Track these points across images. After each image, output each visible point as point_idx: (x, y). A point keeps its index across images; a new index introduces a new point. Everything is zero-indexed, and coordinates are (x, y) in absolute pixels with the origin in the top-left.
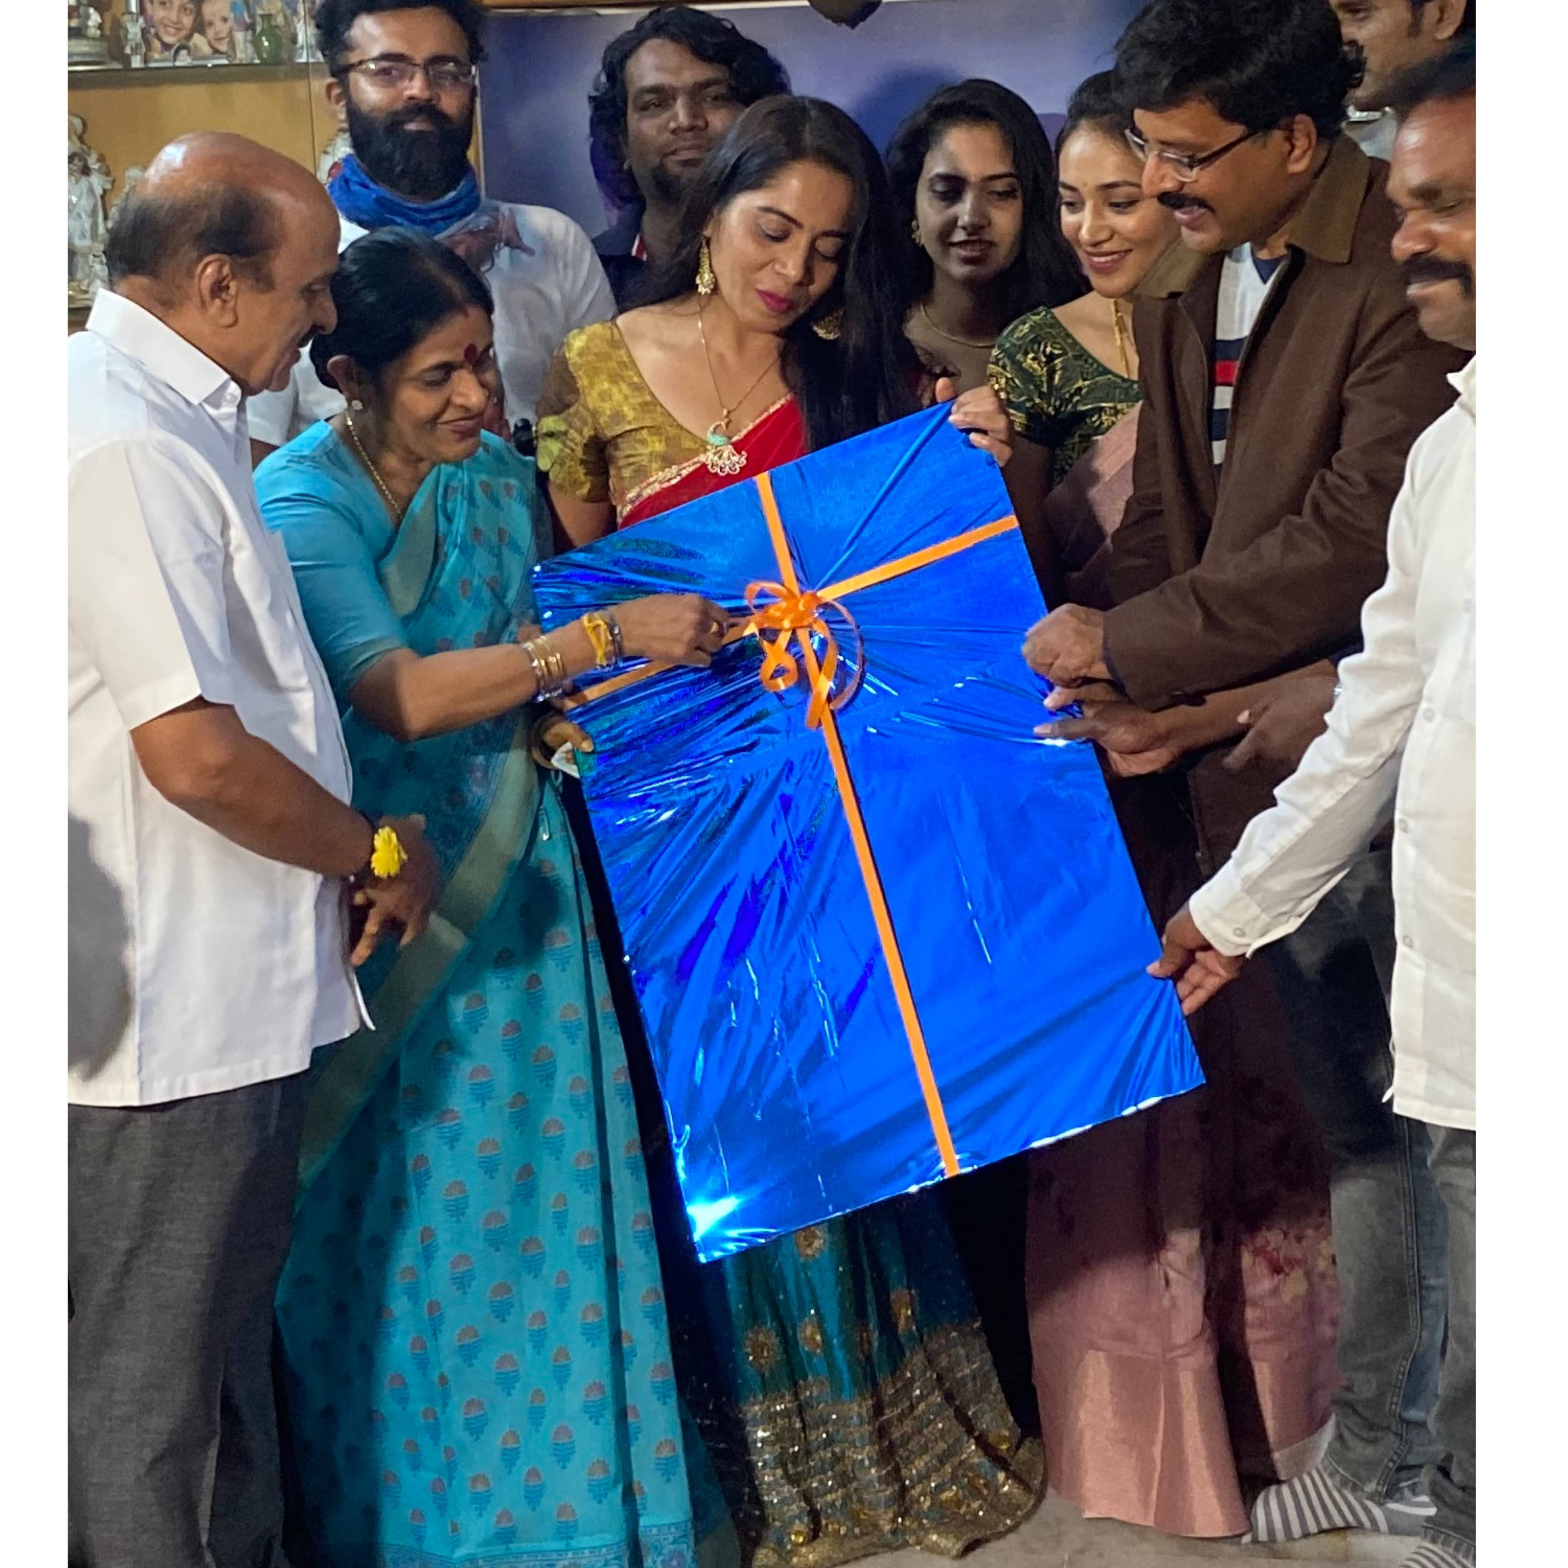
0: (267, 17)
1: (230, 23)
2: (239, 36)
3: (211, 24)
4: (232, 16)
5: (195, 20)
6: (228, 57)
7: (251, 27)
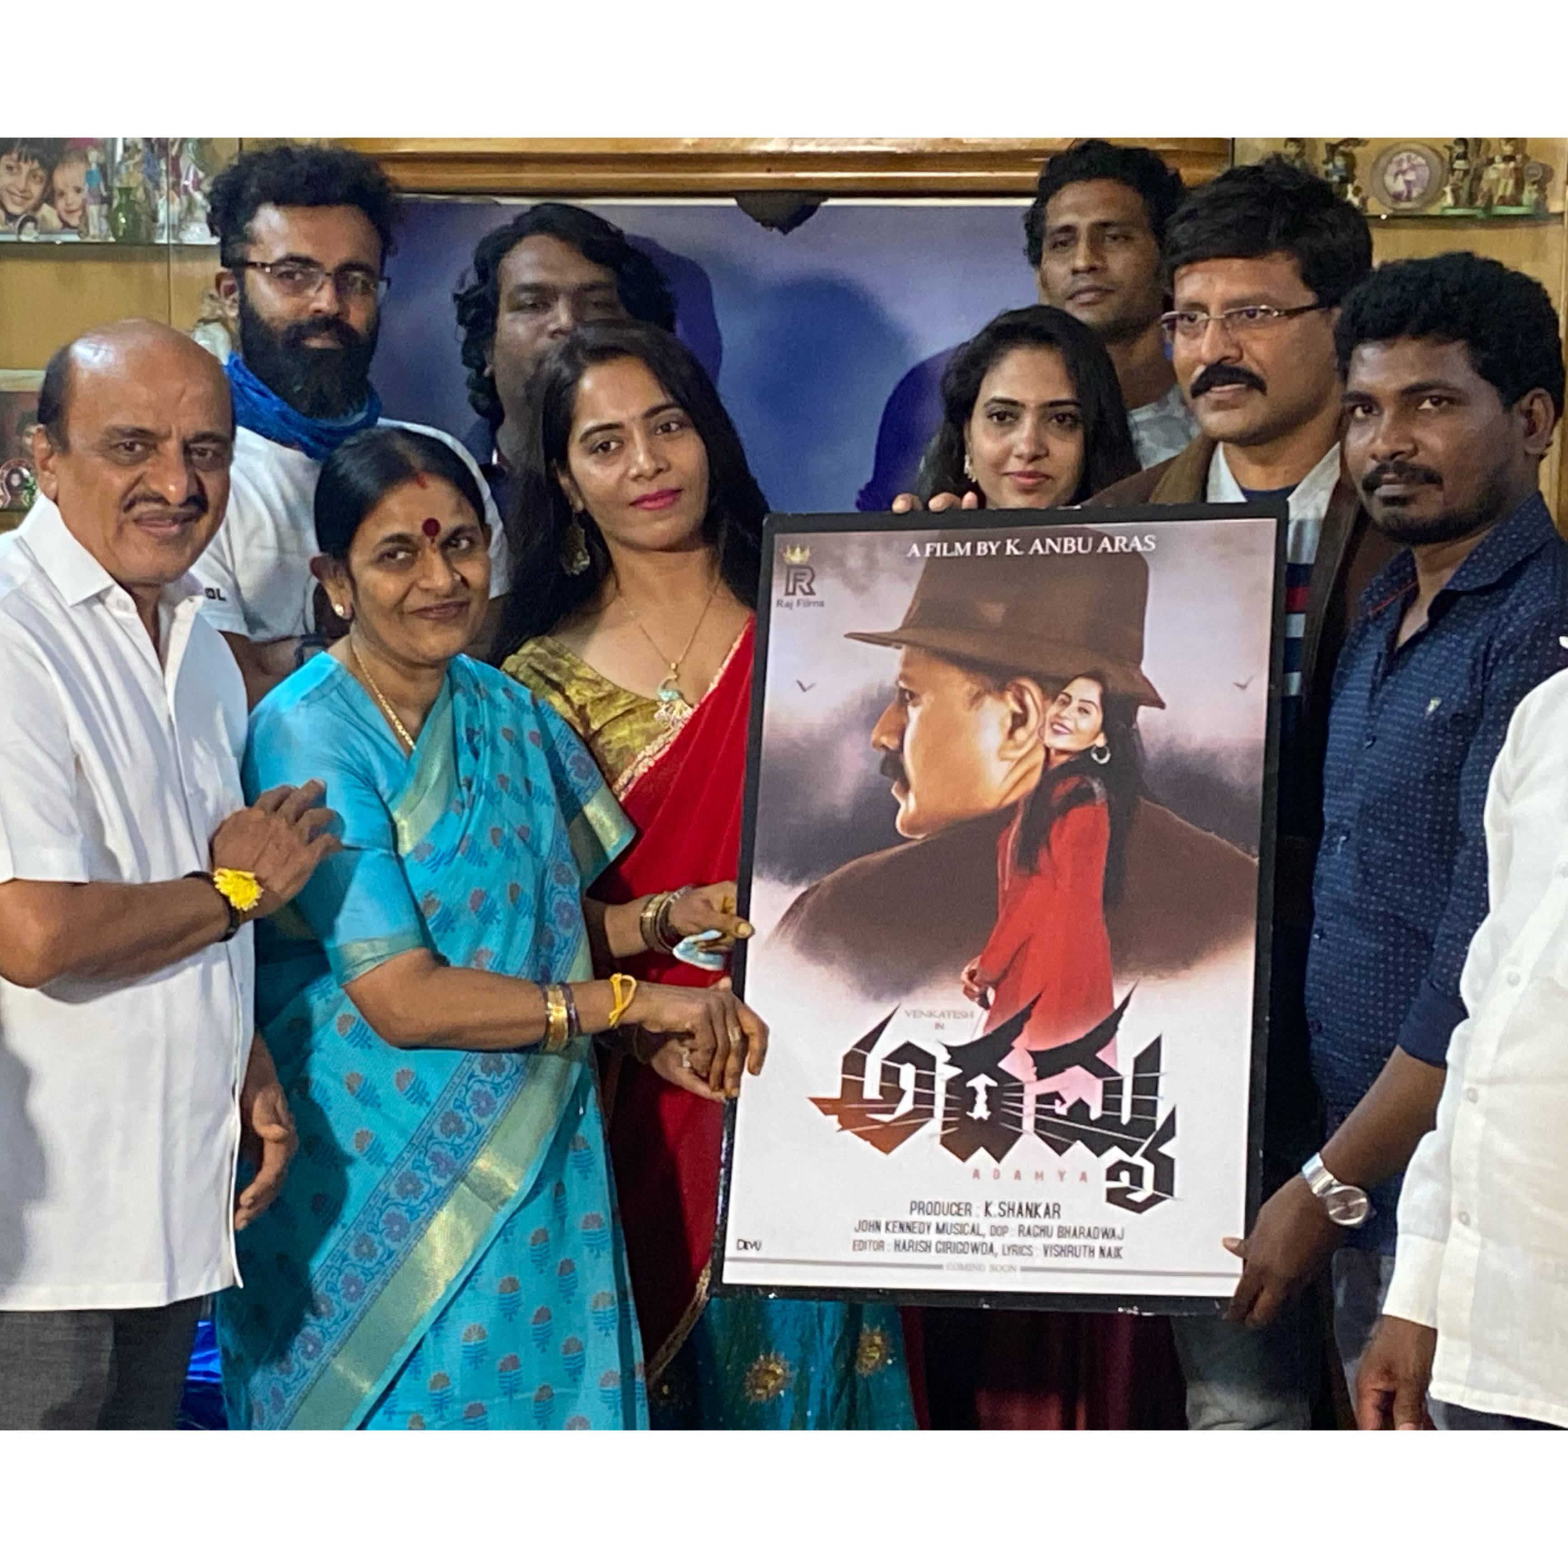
0: (126, 191)
1: (84, 194)
2: (93, 210)
3: (62, 194)
4: (86, 188)
5: (45, 190)
6: (79, 234)
7: (108, 201)
